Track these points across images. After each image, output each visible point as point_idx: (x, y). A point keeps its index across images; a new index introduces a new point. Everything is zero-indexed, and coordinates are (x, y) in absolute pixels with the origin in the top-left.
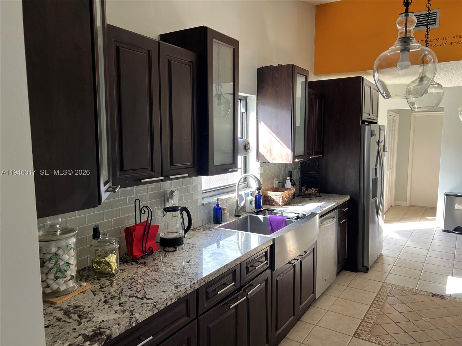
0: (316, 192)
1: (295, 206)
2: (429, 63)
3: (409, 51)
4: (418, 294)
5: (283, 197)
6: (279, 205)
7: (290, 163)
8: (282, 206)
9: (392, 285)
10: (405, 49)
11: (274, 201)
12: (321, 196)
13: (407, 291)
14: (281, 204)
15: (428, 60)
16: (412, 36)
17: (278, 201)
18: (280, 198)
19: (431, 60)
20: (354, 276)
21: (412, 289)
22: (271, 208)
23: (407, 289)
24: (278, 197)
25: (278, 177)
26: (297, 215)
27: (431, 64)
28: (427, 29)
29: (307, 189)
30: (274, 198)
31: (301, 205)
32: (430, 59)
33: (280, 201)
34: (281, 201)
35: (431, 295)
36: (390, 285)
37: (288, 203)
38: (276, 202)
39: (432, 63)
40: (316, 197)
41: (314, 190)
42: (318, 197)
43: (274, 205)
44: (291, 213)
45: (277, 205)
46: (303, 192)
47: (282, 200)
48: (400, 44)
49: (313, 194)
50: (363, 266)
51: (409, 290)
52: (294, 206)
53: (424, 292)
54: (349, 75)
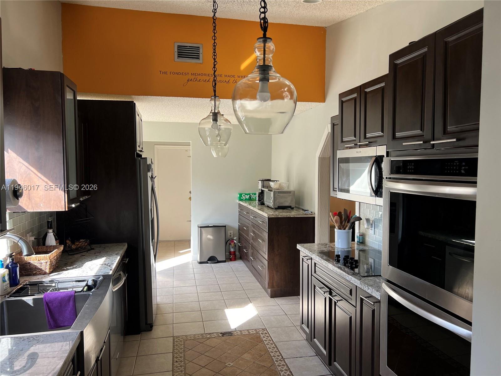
0: (86, 244)
1: (69, 269)
2: (285, 98)
3: (269, 81)
4: (209, 338)
5: (51, 261)
6: (45, 273)
7: (64, 210)
8: (50, 274)
9: (182, 337)
10: (265, 79)
11: (36, 268)
12: (93, 249)
13: (198, 339)
14: (47, 271)
15: (284, 96)
16: (271, 64)
17: (43, 268)
18: (46, 262)
19: (288, 96)
20: (139, 339)
21: (202, 335)
22: (35, 279)
23: (198, 336)
24: (42, 261)
25: (32, 230)
26: (84, 284)
27: (287, 99)
28: (214, 62)
29: (73, 243)
30: (36, 264)
31: (76, 268)
32: (286, 95)
33: (46, 268)
34: (48, 267)
35: (221, 335)
36: (181, 337)
37: (58, 267)
38: (40, 269)
39: (289, 99)
40: (88, 251)
41: (82, 242)
42: (89, 250)
43: (35, 275)
44: (73, 282)
45: (40, 274)
46: (68, 247)
47: (50, 264)
48: (258, 72)
49: (82, 248)
50: (146, 324)
51: (200, 337)
52: (67, 270)
53: (214, 334)
54: (117, 98)
